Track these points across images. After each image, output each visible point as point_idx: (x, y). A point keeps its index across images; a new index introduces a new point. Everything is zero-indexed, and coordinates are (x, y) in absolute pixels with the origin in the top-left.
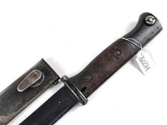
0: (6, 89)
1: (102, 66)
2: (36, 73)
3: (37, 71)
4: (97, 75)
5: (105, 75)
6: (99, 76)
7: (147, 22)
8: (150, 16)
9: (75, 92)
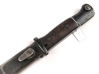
0: (12, 58)
1: (57, 32)
2: (31, 51)
3: (31, 50)
4: (54, 38)
5: (59, 38)
6: (56, 38)
7: (86, 9)
8: (87, 6)
9: (41, 46)
